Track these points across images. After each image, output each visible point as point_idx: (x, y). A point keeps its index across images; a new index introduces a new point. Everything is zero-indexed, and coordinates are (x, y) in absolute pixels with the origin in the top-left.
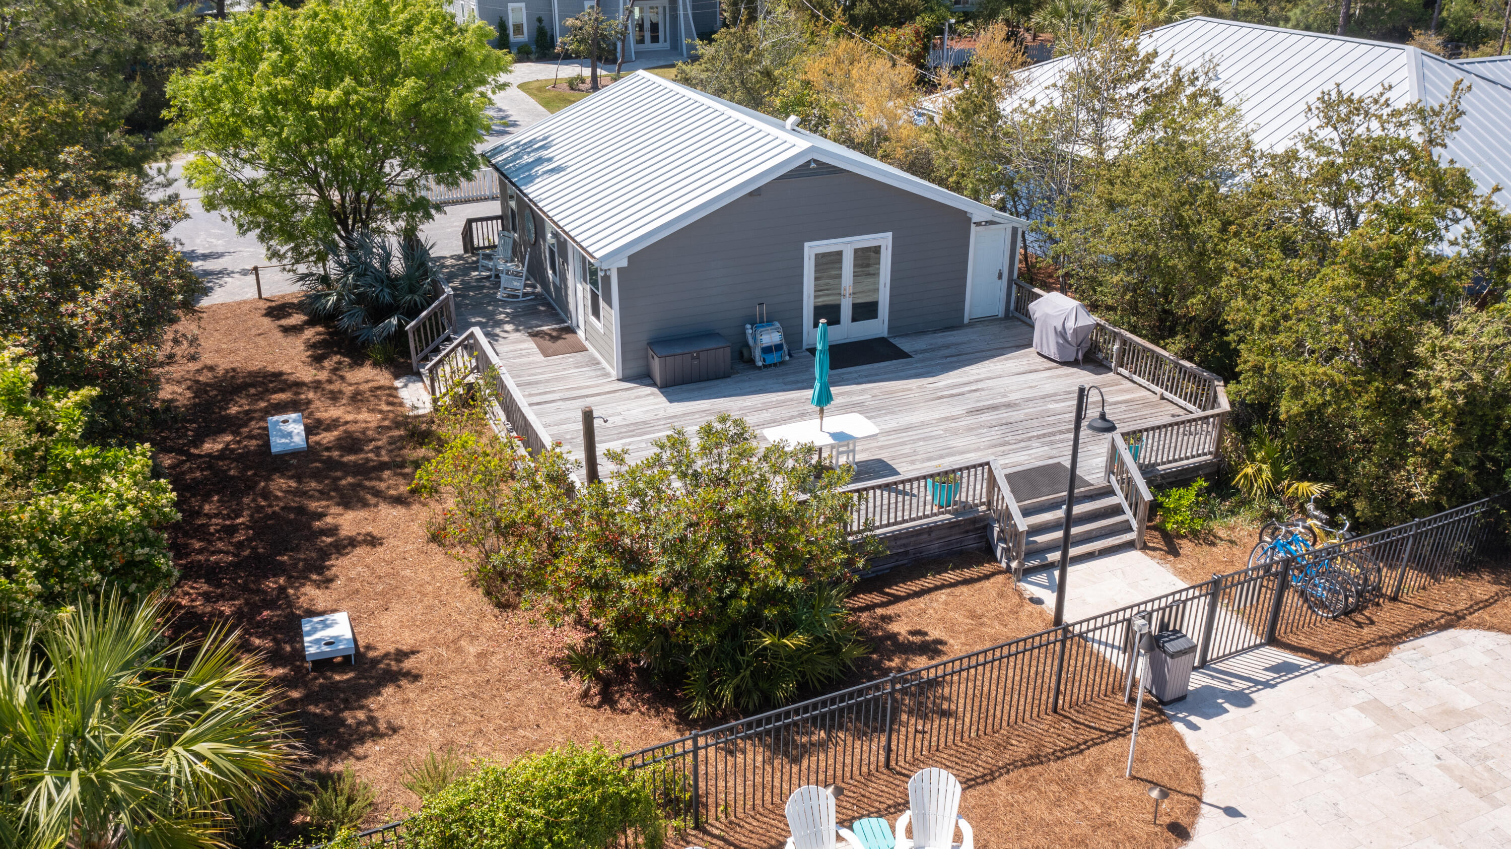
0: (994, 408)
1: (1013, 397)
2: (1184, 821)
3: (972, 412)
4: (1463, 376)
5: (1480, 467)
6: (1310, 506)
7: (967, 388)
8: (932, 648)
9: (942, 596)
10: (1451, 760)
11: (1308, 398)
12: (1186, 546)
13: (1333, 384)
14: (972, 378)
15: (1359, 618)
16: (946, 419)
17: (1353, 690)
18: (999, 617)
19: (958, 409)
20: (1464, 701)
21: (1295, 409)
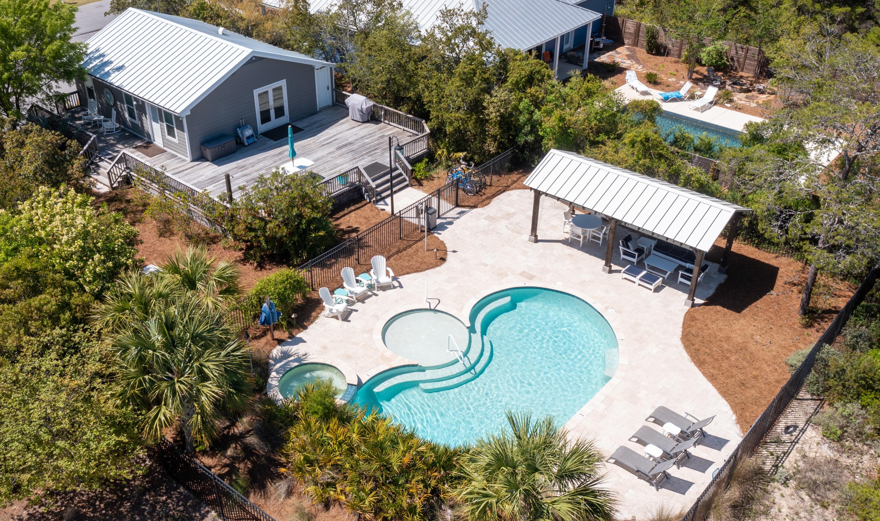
0: (345, 146)
1: (350, 140)
2: (444, 257)
3: (339, 148)
4: (499, 111)
5: (508, 138)
6: (461, 161)
7: (332, 140)
8: (356, 230)
9: (353, 214)
10: (510, 226)
11: (454, 125)
12: (425, 182)
13: (461, 119)
14: (332, 135)
15: (481, 194)
16: (330, 153)
17: (482, 214)
18: (374, 217)
19: (332, 149)
20: (512, 210)
21: (451, 130)
